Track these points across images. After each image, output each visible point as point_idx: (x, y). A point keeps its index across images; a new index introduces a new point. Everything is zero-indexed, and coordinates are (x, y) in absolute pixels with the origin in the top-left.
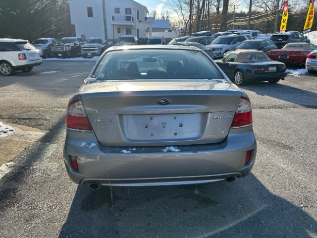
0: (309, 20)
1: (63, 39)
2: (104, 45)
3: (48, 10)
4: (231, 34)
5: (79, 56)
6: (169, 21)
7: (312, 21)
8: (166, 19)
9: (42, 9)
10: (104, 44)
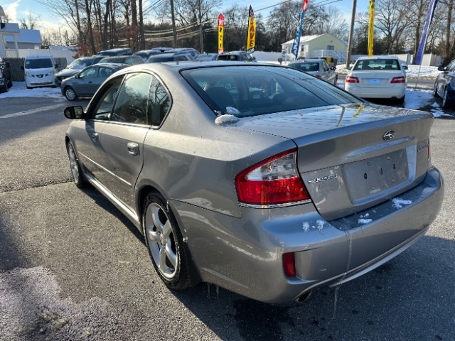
0: (251, 37)
4: (159, 53)
6: (38, 31)
7: (254, 39)
8: (29, 28)
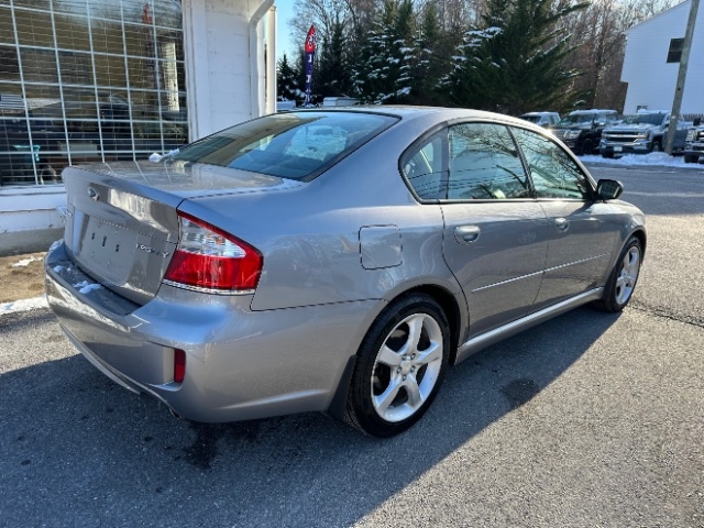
1: (572, 113)
2: (667, 130)
3: (564, 54)
5: (596, 153)
9: (552, 53)
10: (667, 126)
